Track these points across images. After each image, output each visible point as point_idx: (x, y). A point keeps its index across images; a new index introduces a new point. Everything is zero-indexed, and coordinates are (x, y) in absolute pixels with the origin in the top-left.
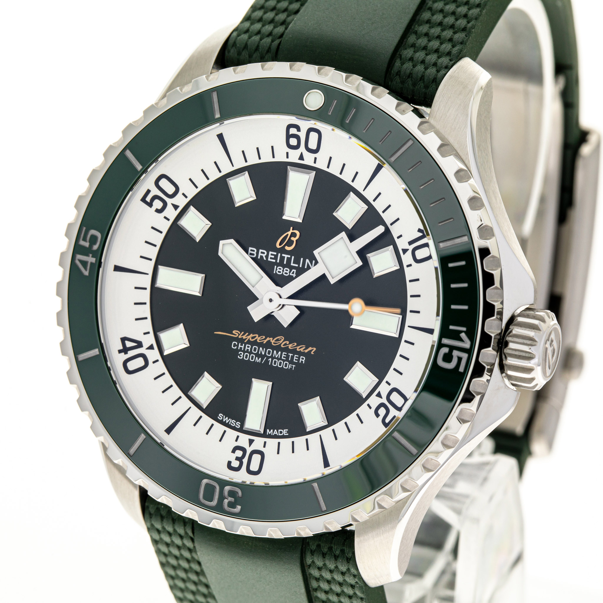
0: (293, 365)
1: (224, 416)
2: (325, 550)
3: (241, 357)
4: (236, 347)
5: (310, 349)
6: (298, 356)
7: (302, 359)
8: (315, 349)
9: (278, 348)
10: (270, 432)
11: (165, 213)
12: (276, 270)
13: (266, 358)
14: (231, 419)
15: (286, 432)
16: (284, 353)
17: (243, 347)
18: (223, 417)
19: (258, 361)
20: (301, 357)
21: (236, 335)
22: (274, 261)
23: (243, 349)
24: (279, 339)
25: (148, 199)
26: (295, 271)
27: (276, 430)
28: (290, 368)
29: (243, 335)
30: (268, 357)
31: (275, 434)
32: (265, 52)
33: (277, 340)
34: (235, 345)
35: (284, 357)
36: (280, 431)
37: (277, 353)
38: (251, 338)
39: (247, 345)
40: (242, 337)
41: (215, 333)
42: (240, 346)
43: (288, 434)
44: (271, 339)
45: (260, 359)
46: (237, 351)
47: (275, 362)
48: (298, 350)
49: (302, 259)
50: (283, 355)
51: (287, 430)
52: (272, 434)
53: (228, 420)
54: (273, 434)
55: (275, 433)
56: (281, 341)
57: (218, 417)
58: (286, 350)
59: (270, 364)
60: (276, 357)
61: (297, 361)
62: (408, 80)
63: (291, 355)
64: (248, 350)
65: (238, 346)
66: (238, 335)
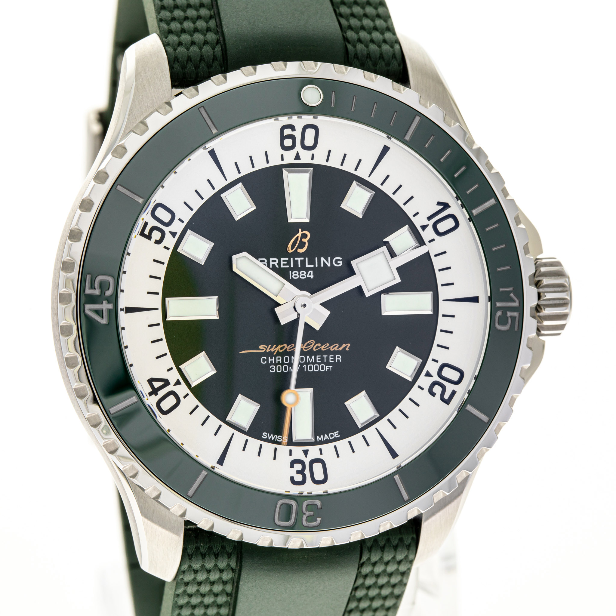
0: (330, 366)
1: (269, 434)
3: (273, 370)
4: (266, 362)
5: (344, 346)
6: (333, 356)
7: (338, 358)
8: (349, 345)
9: (310, 353)
10: (320, 438)
11: (164, 243)
12: (292, 275)
14: (276, 435)
15: (338, 434)
16: (317, 356)
17: (273, 360)
18: (267, 435)
20: (337, 356)
21: (263, 350)
22: (288, 266)
23: (273, 363)
24: (310, 343)
25: (146, 232)
26: (312, 272)
27: (326, 435)
28: (327, 369)
29: (271, 348)
30: (302, 364)
31: (326, 439)
33: (308, 345)
35: (319, 360)
36: (331, 435)
37: (311, 358)
38: (280, 349)
39: (277, 357)
40: (270, 350)
41: (240, 353)
42: (270, 360)
43: (339, 436)
46: (268, 365)
47: (311, 367)
48: (332, 350)
49: (316, 258)
50: (317, 359)
51: (338, 432)
52: (323, 440)
53: (273, 437)
56: (312, 345)
57: (263, 437)
59: (305, 371)
60: (311, 362)
61: (333, 361)
63: (326, 357)
64: (279, 362)
65: (267, 360)
66: (265, 349)
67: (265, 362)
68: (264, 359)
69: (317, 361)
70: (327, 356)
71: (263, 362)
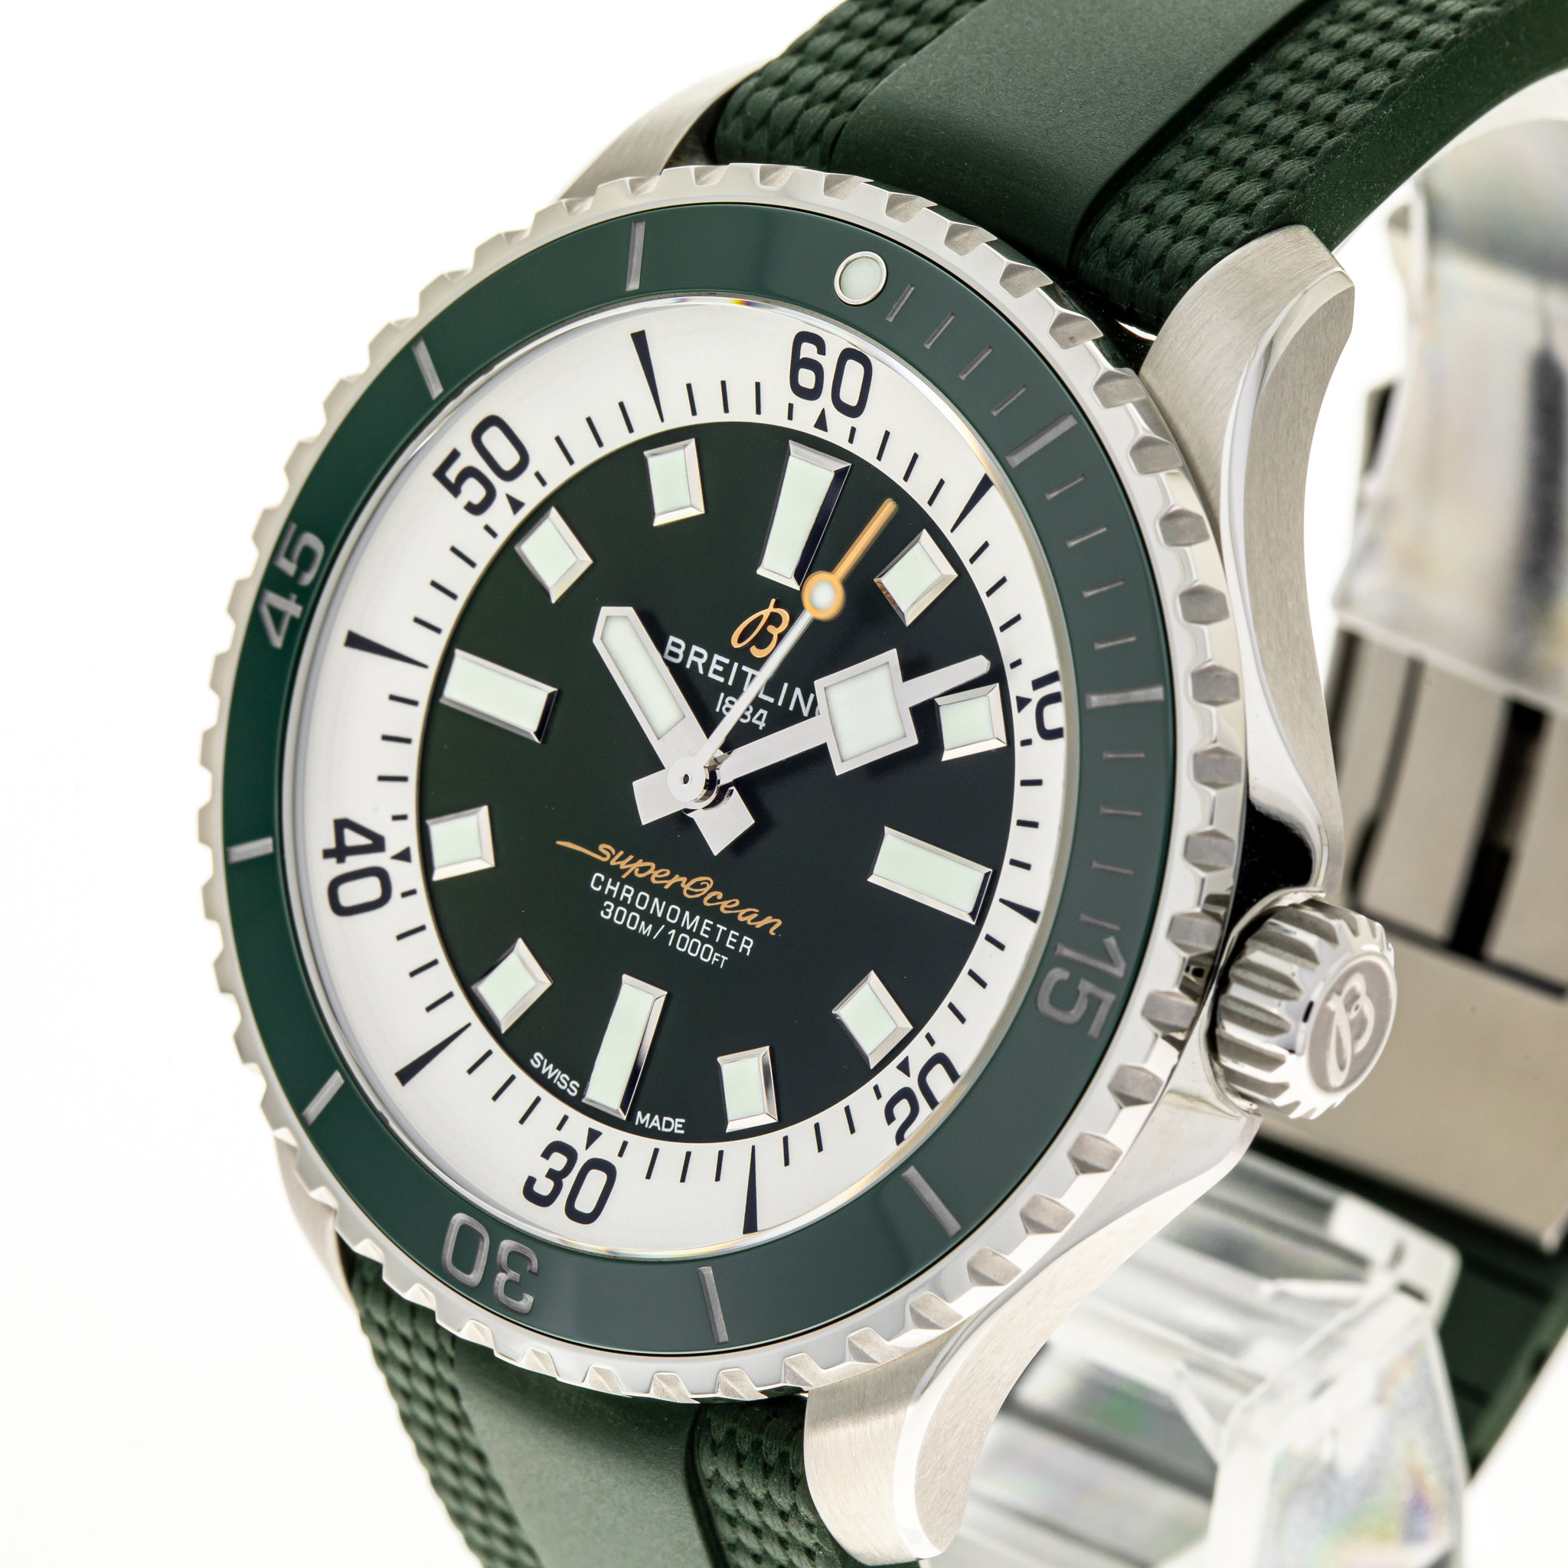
0: (722, 957)
1: (546, 1061)
2: (745, 1447)
3: (606, 914)
4: (600, 887)
5: (768, 920)
7: (745, 944)
9: (695, 907)
10: (643, 1118)
11: (487, 517)
12: (723, 703)
13: (663, 926)
14: (560, 1069)
15: (681, 1126)
16: (706, 921)
17: (616, 889)
18: (542, 1062)
19: (644, 933)
21: (604, 856)
22: (721, 680)
23: (614, 896)
24: (702, 884)
25: (452, 474)
26: (765, 713)
27: (657, 1117)
28: (715, 961)
29: (622, 858)
30: (670, 926)
31: (653, 1127)
32: (808, 140)
33: (697, 885)
34: (598, 882)
35: (706, 932)
36: (666, 1121)
37: (692, 919)
38: (637, 870)
39: (626, 887)
40: (618, 863)
41: (559, 843)
42: (609, 886)
43: (682, 1132)
44: (684, 879)
45: (650, 926)
46: (601, 897)
47: (684, 940)
48: (741, 919)
49: (786, 685)
50: (704, 927)
51: (683, 1121)
52: (646, 1126)
53: (553, 1071)
54: (649, 1125)
55: (655, 1125)
56: (705, 890)
57: (532, 1061)
58: (714, 913)
59: (670, 944)
60: (688, 928)
61: (733, 948)
62: (1125, 264)
63: (723, 930)
64: (626, 899)
65: (604, 885)
66: (608, 855)
67: (597, 887)
68: (598, 878)
69: (702, 934)
70: (725, 929)
71: (596, 885)
